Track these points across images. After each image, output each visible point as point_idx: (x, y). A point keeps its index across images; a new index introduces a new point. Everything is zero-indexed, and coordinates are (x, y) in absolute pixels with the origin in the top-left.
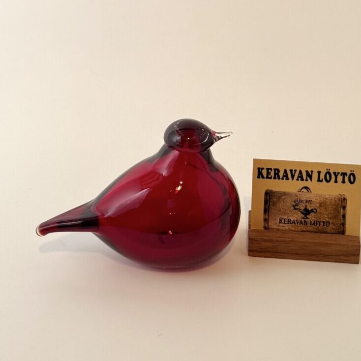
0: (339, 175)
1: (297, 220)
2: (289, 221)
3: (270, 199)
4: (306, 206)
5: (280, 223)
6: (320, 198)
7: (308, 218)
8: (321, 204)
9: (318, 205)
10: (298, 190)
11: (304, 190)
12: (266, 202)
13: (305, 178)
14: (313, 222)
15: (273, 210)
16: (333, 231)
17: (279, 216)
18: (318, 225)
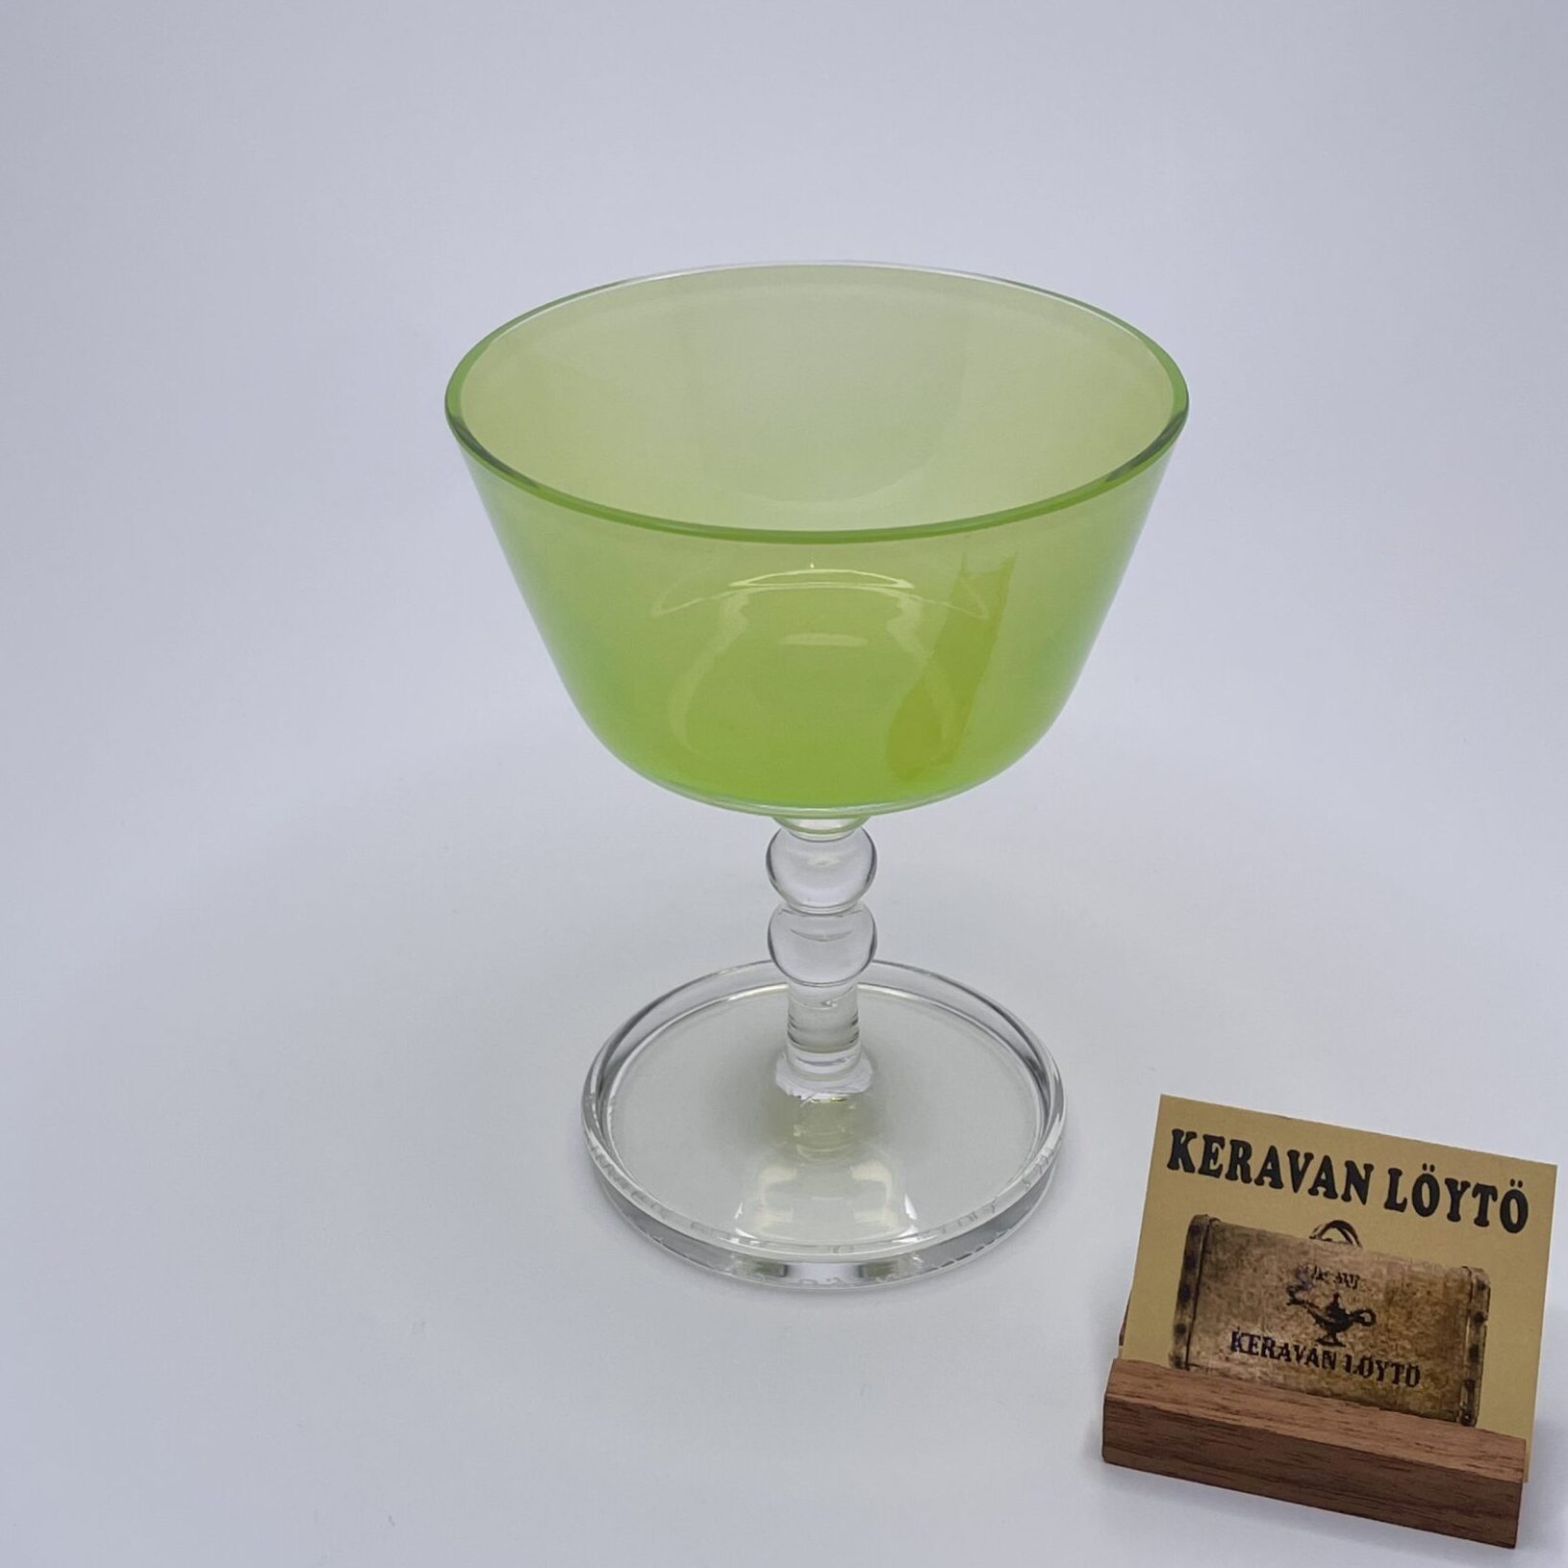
0: (1469, 1191)
1: (1297, 1348)
2: (1269, 1346)
3: (1204, 1251)
4: (1337, 1296)
5: (1233, 1349)
6: (1388, 1272)
7: (1340, 1345)
8: (1392, 1297)
9: (1381, 1296)
10: (1310, 1233)
11: (1334, 1234)
12: (1190, 1262)
13: (1340, 1189)
14: (1355, 1362)
15: (1212, 1297)
16: (1429, 1404)
17: (1235, 1323)
18: (1376, 1374)
